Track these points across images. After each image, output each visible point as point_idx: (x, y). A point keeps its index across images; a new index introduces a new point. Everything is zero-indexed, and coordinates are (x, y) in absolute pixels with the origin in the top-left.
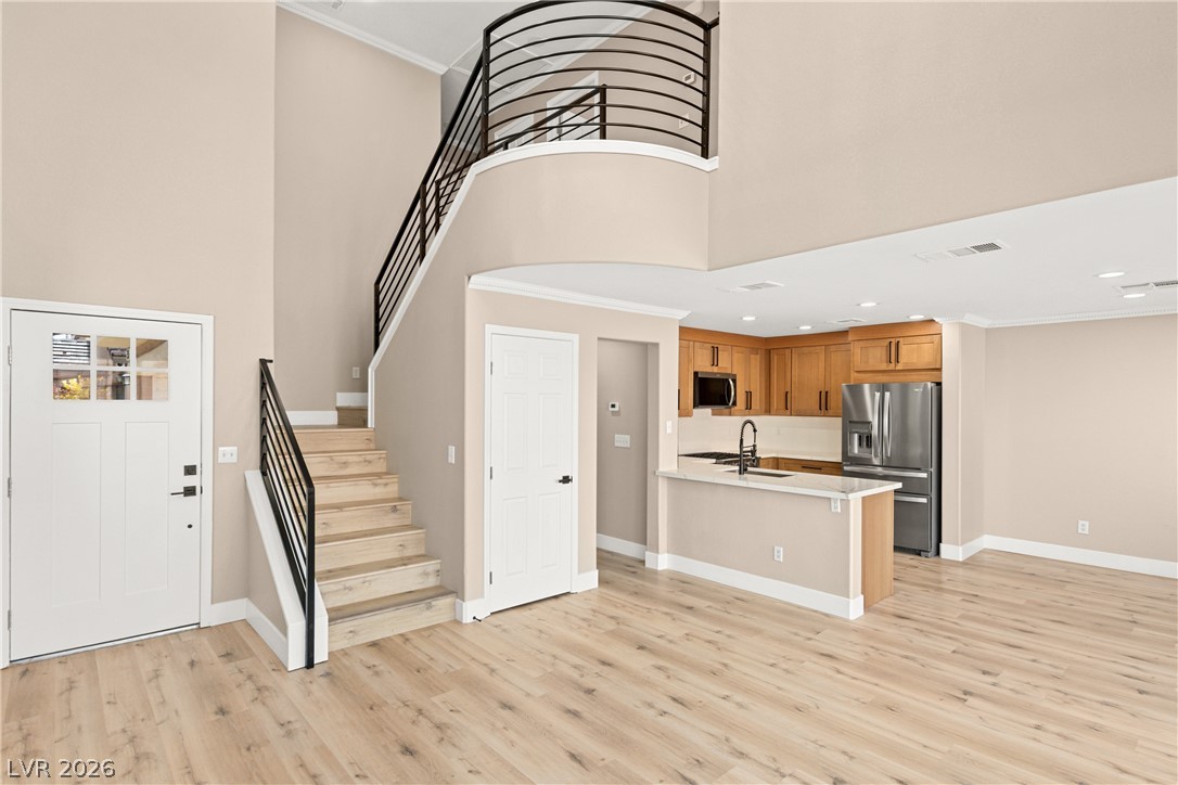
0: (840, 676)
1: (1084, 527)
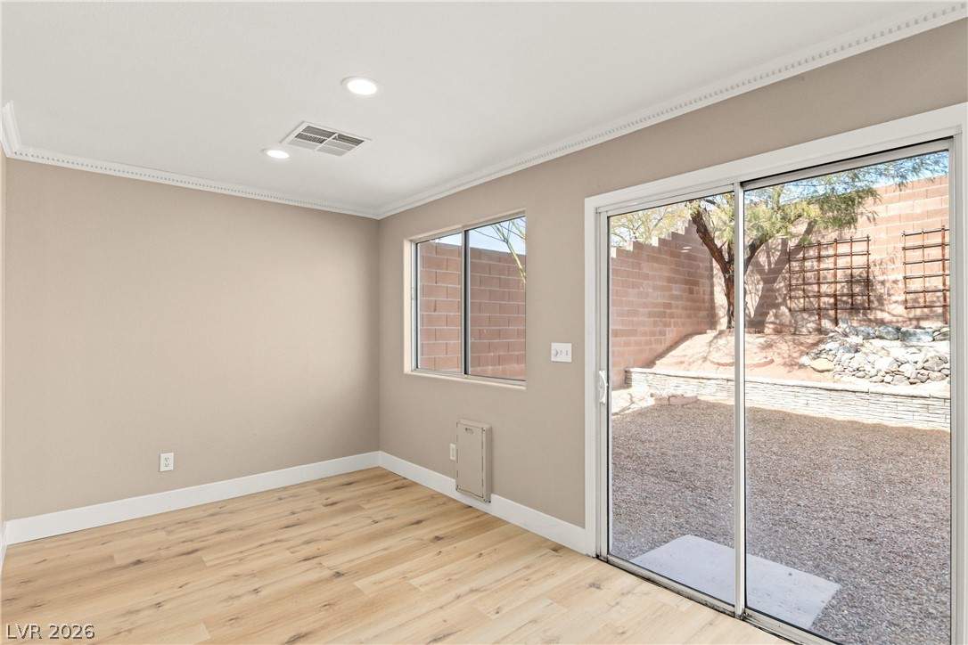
1: (168, 461)
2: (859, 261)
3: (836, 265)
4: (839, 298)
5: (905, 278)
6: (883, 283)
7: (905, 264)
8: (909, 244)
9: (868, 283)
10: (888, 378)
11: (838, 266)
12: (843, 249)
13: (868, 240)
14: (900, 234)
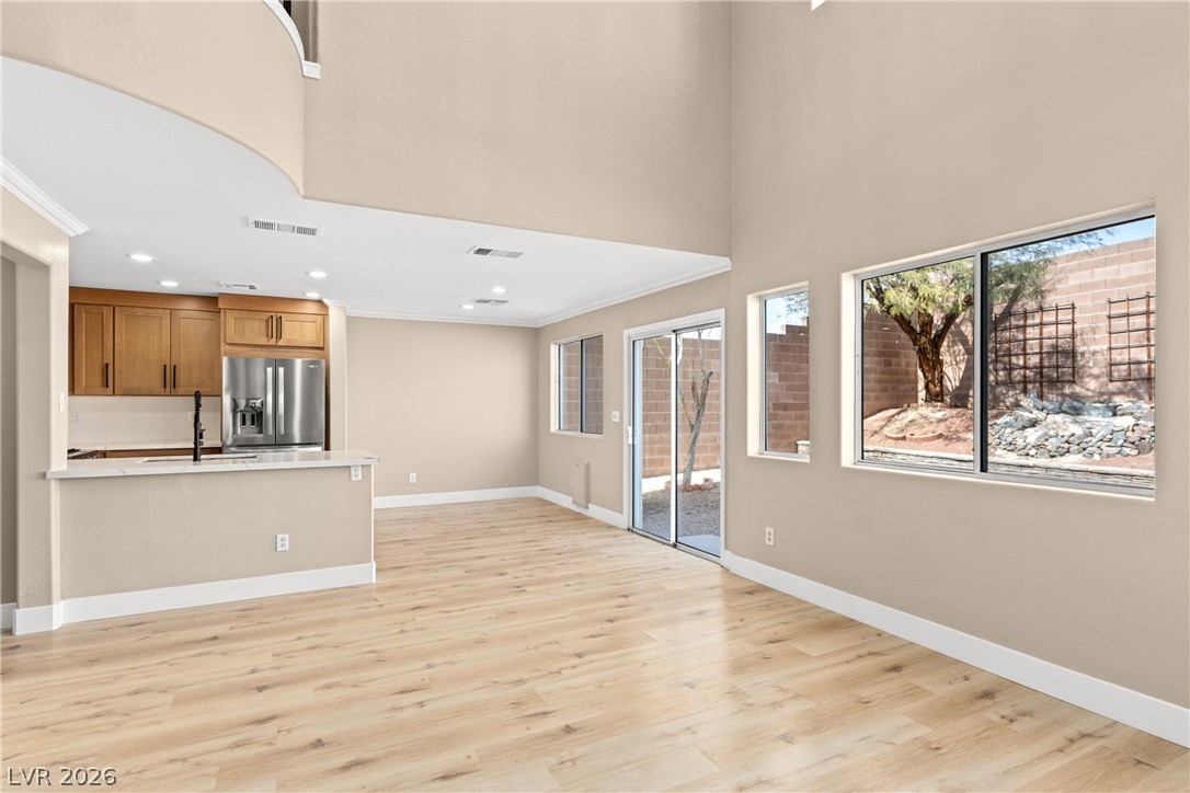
0: (464, 612)
1: (413, 478)
2: (1065, 329)
3: (1041, 334)
4: (1045, 370)
5: (1110, 349)
6: (1083, 354)
7: (1110, 333)
8: (1114, 312)
9: (1072, 354)
10: (1033, 452)
11: (1044, 336)
12: (1049, 317)
13: (1073, 308)
14: (1104, 301)
